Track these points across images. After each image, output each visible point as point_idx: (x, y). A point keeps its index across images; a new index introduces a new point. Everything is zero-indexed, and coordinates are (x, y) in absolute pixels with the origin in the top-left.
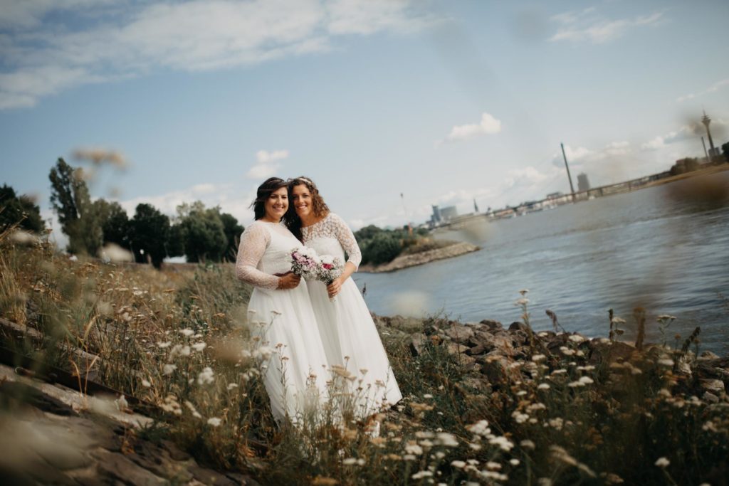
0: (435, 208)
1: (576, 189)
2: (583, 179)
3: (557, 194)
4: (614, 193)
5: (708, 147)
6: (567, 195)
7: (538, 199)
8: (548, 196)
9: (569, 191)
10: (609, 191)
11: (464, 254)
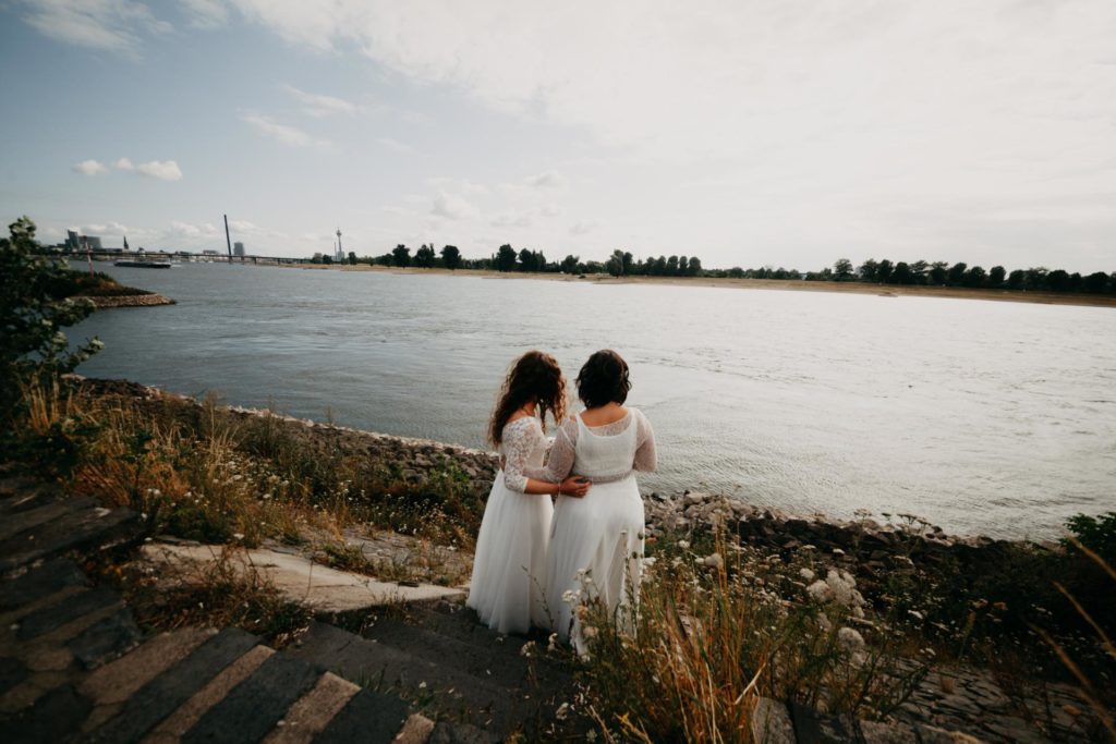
0: (72, 234)
1: (233, 253)
2: (239, 247)
3: (214, 252)
4: (264, 264)
5: (338, 250)
6: (223, 256)
7: (195, 252)
8: (205, 252)
9: (226, 252)
10: (261, 261)
11: (158, 305)
